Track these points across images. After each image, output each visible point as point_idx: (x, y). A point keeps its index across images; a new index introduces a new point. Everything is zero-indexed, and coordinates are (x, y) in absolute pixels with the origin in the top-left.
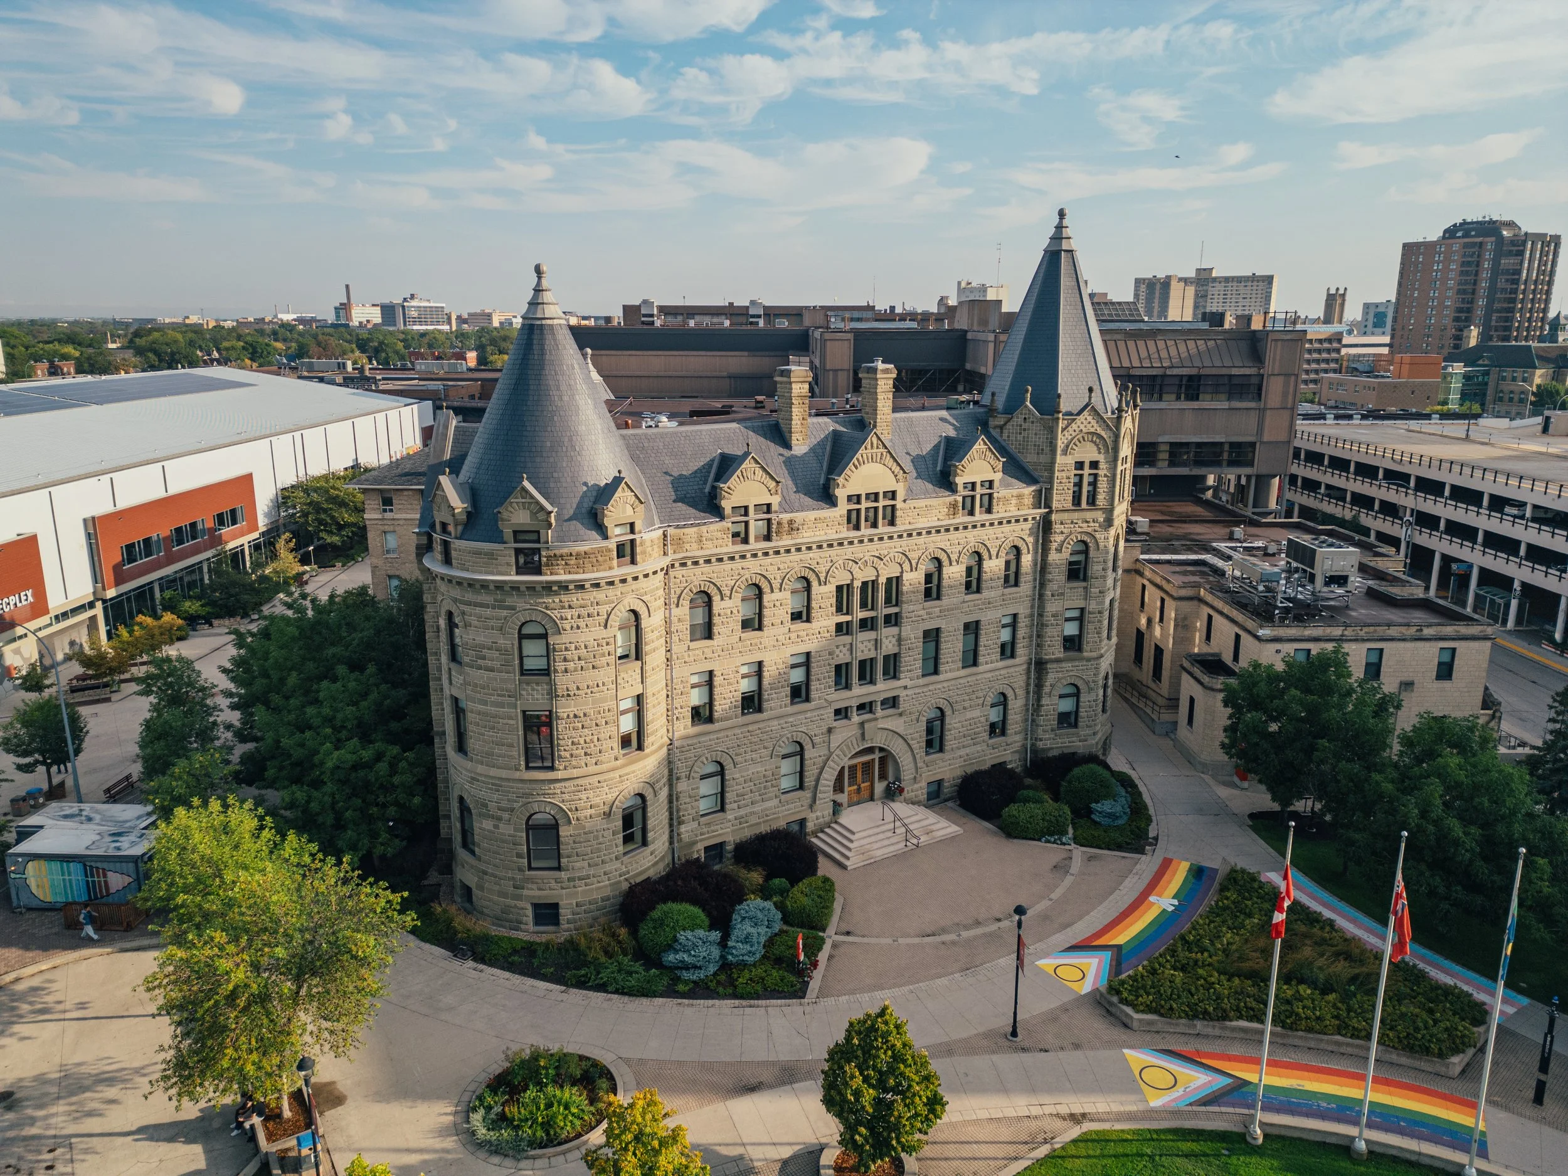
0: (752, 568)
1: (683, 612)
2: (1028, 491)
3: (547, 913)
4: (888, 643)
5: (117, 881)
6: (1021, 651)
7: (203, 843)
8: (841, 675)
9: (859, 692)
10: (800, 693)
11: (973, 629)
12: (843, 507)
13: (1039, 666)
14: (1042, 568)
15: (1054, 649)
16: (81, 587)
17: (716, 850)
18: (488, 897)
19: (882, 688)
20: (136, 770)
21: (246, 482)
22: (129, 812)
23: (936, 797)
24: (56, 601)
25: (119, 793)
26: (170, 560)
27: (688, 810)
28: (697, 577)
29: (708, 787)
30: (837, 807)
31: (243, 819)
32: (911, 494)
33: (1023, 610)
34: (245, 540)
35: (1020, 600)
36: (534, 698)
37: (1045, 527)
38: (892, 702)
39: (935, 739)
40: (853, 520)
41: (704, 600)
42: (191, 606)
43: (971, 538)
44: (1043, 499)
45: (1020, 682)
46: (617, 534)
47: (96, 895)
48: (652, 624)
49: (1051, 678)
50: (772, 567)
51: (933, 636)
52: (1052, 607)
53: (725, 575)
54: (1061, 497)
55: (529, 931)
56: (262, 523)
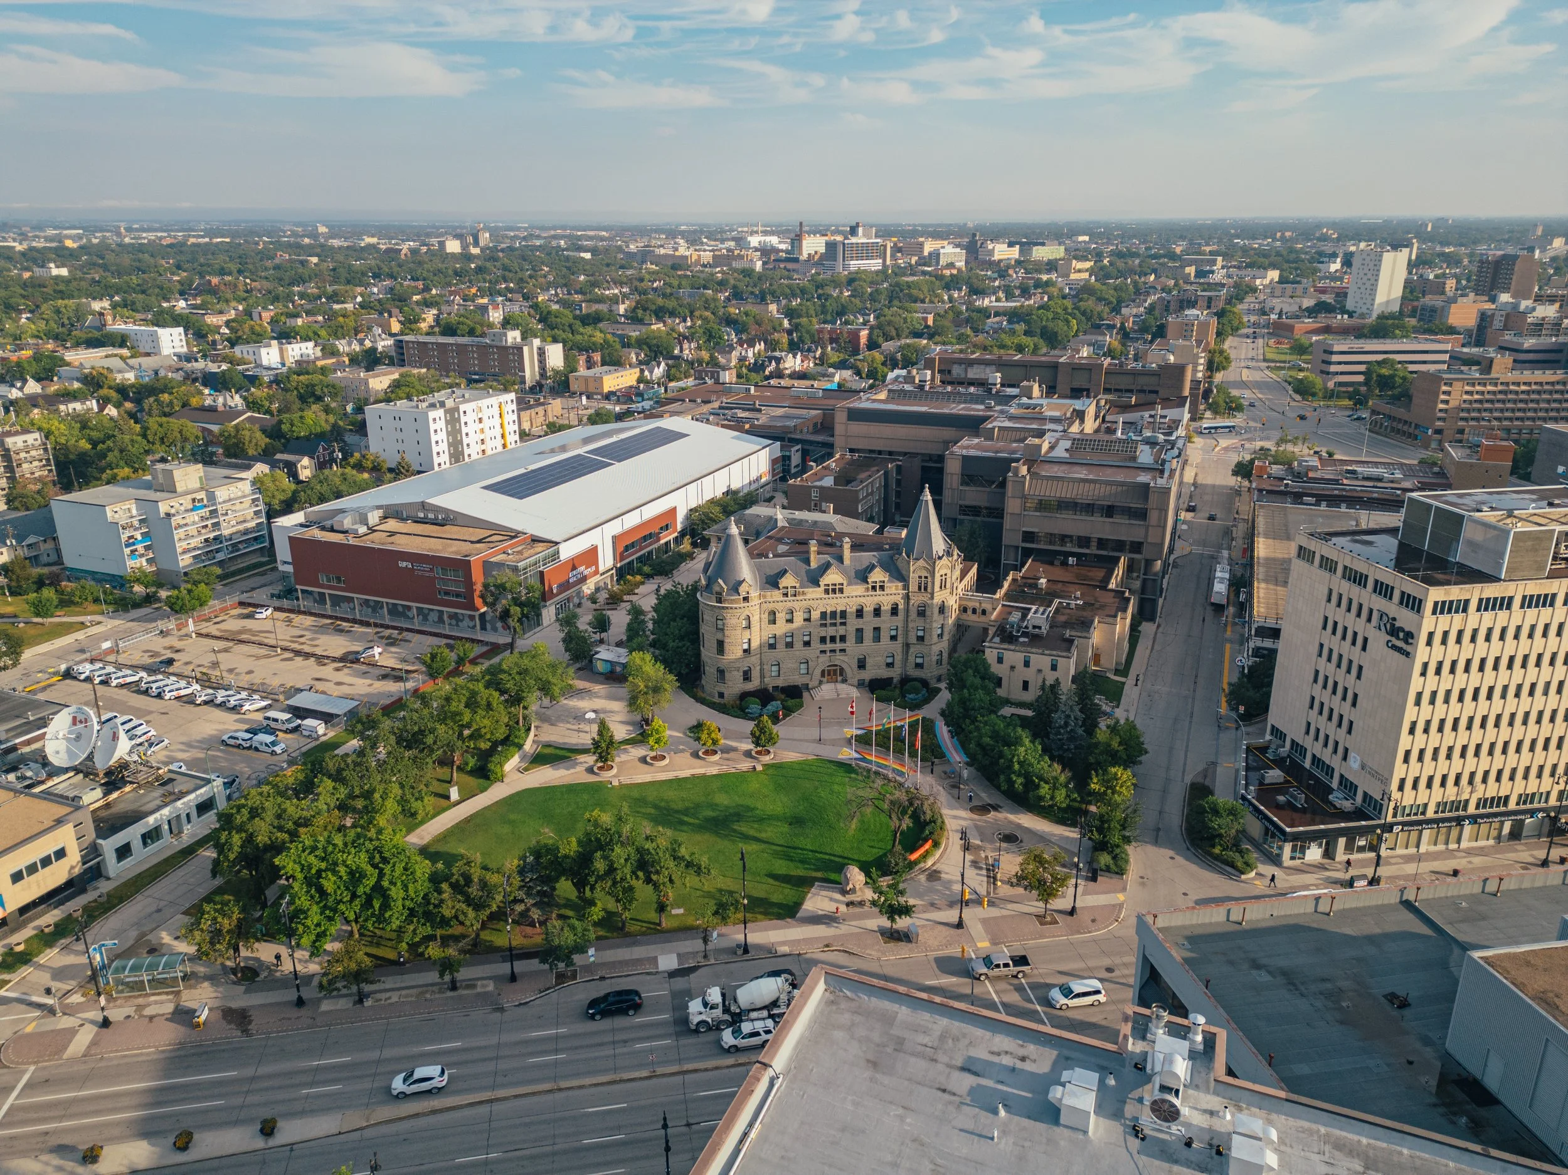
0: (789, 605)
1: (765, 616)
2: (900, 584)
3: (721, 695)
4: (841, 630)
5: (618, 669)
6: (900, 639)
7: (638, 661)
8: (823, 640)
9: (829, 646)
10: (807, 644)
11: (877, 630)
12: (822, 588)
13: (907, 646)
14: (907, 610)
15: (913, 640)
16: (610, 563)
17: (776, 688)
18: (707, 688)
19: (838, 645)
20: (625, 638)
21: (673, 511)
22: (623, 651)
23: (861, 684)
24: (602, 569)
25: (619, 644)
26: (641, 549)
27: (767, 674)
28: (771, 606)
29: (775, 668)
30: (821, 682)
31: (648, 657)
32: (849, 584)
33: (900, 625)
34: (671, 537)
35: (899, 620)
36: (719, 636)
37: (907, 597)
38: (843, 650)
39: (862, 665)
40: (827, 592)
41: (773, 613)
42: (646, 569)
43: (876, 599)
44: (906, 587)
45: (899, 650)
46: (743, 594)
47: (612, 672)
48: (755, 620)
49: (912, 650)
50: (796, 605)
51: (859, 631)
52: (911, 625)
53: (779, 606)
54: (913, 587)
55: (717, 700)
56: (679, 527)
